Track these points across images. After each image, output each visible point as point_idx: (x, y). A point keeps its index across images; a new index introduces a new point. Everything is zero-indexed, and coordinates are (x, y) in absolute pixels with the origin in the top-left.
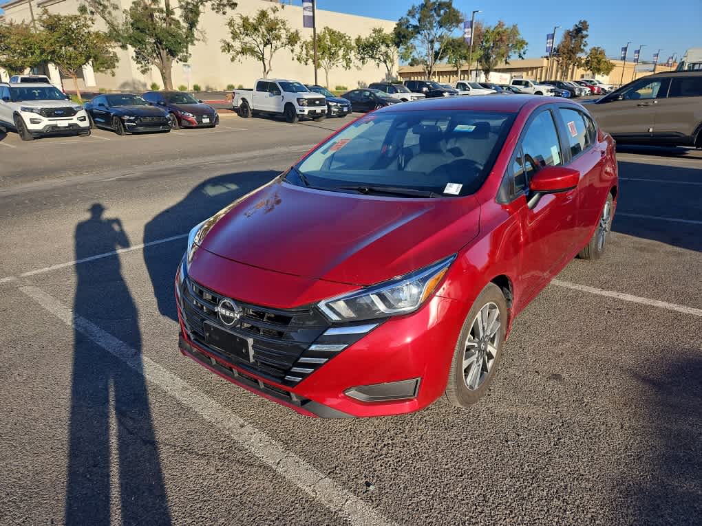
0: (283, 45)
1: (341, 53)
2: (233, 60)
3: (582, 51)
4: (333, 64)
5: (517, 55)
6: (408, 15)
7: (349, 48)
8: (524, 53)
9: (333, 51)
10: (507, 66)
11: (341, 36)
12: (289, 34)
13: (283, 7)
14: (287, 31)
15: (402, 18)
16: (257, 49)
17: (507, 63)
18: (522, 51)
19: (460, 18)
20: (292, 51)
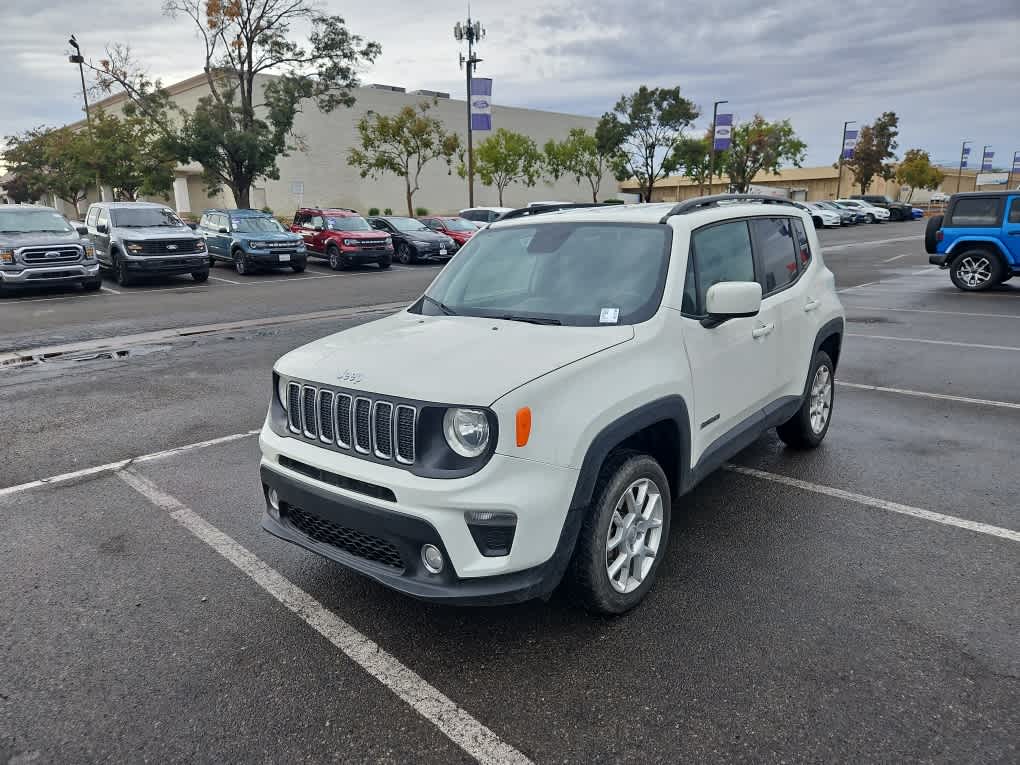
0: (437, 154)
1: (521, 163)
2: (364, 175)
3: (891, 155)
4: (510, 179)
5: (791, 161)
6: (616, 110)
7: (532, 157)
8: (802, 160)
9: (510, 162)
10: (776, 178)
11: (521, 141)
12: (444, 139)
13: (436, 103)
14: (441, 135)
15: (607, 113)
16: (397, 160)
17: (776, 173)
18: (798, 157)
19: (694, 111)
20: (449, 162)
